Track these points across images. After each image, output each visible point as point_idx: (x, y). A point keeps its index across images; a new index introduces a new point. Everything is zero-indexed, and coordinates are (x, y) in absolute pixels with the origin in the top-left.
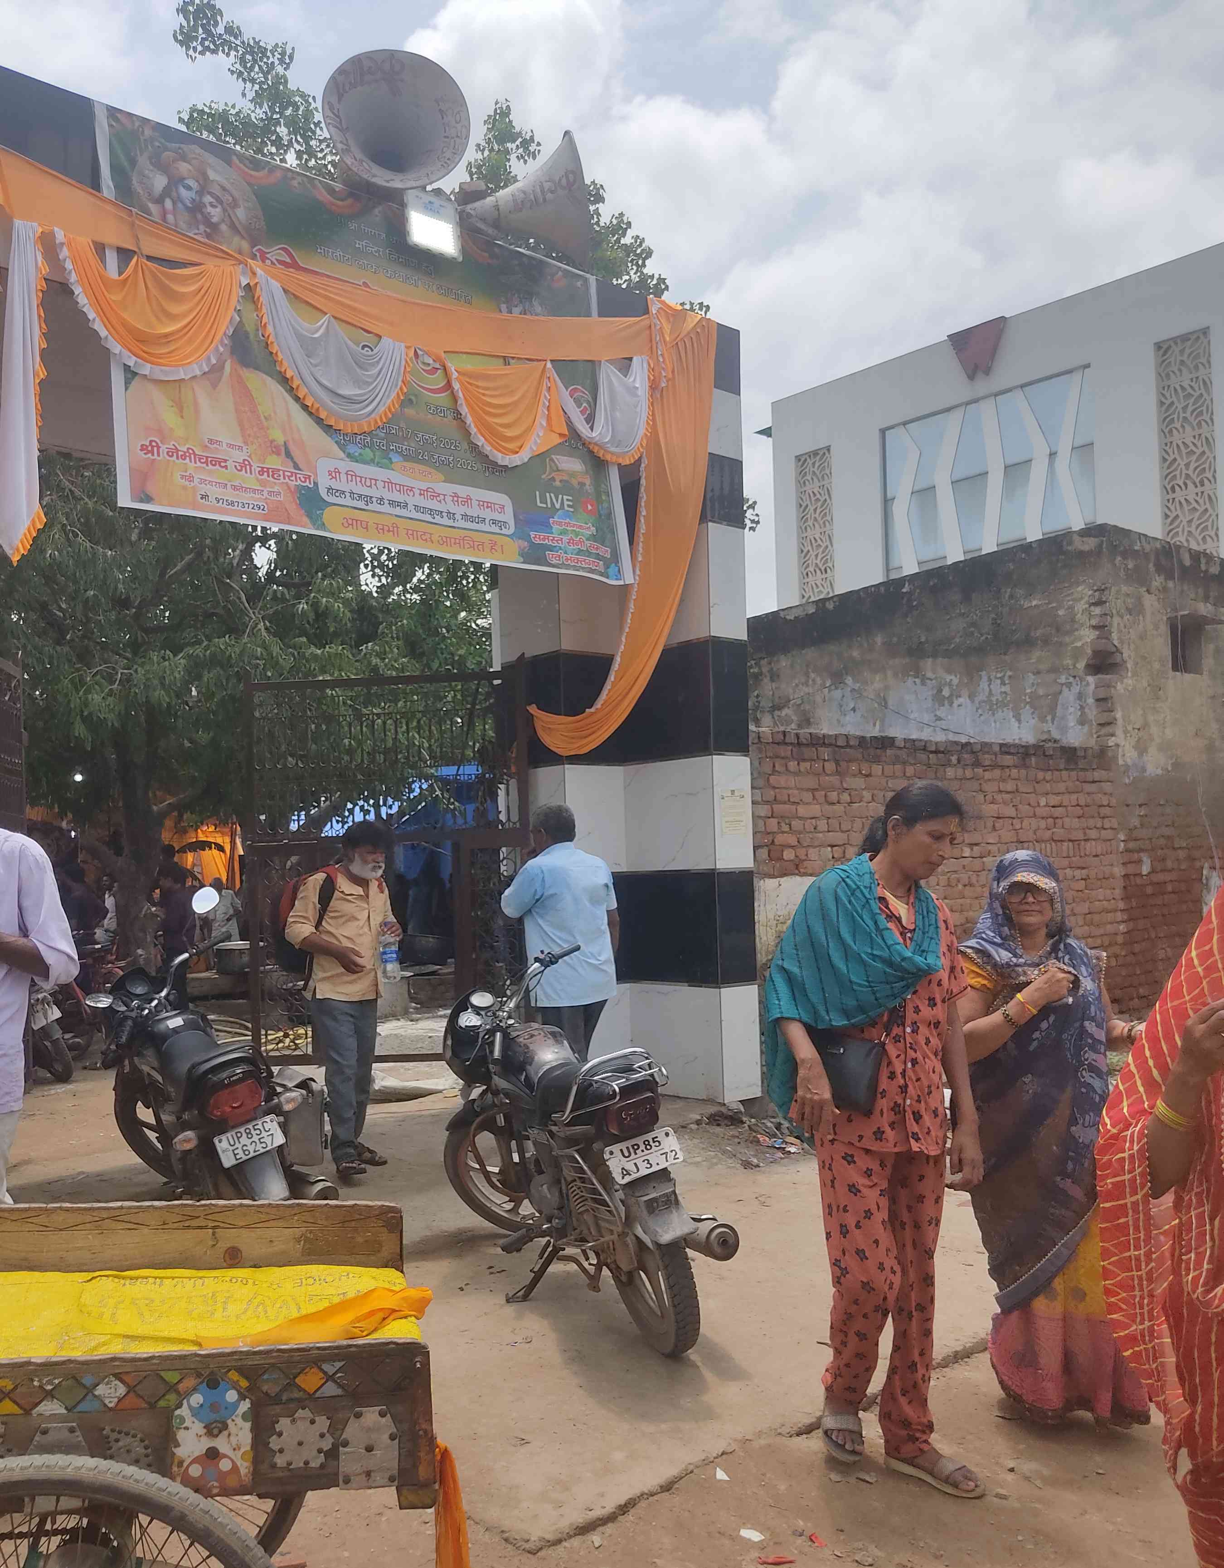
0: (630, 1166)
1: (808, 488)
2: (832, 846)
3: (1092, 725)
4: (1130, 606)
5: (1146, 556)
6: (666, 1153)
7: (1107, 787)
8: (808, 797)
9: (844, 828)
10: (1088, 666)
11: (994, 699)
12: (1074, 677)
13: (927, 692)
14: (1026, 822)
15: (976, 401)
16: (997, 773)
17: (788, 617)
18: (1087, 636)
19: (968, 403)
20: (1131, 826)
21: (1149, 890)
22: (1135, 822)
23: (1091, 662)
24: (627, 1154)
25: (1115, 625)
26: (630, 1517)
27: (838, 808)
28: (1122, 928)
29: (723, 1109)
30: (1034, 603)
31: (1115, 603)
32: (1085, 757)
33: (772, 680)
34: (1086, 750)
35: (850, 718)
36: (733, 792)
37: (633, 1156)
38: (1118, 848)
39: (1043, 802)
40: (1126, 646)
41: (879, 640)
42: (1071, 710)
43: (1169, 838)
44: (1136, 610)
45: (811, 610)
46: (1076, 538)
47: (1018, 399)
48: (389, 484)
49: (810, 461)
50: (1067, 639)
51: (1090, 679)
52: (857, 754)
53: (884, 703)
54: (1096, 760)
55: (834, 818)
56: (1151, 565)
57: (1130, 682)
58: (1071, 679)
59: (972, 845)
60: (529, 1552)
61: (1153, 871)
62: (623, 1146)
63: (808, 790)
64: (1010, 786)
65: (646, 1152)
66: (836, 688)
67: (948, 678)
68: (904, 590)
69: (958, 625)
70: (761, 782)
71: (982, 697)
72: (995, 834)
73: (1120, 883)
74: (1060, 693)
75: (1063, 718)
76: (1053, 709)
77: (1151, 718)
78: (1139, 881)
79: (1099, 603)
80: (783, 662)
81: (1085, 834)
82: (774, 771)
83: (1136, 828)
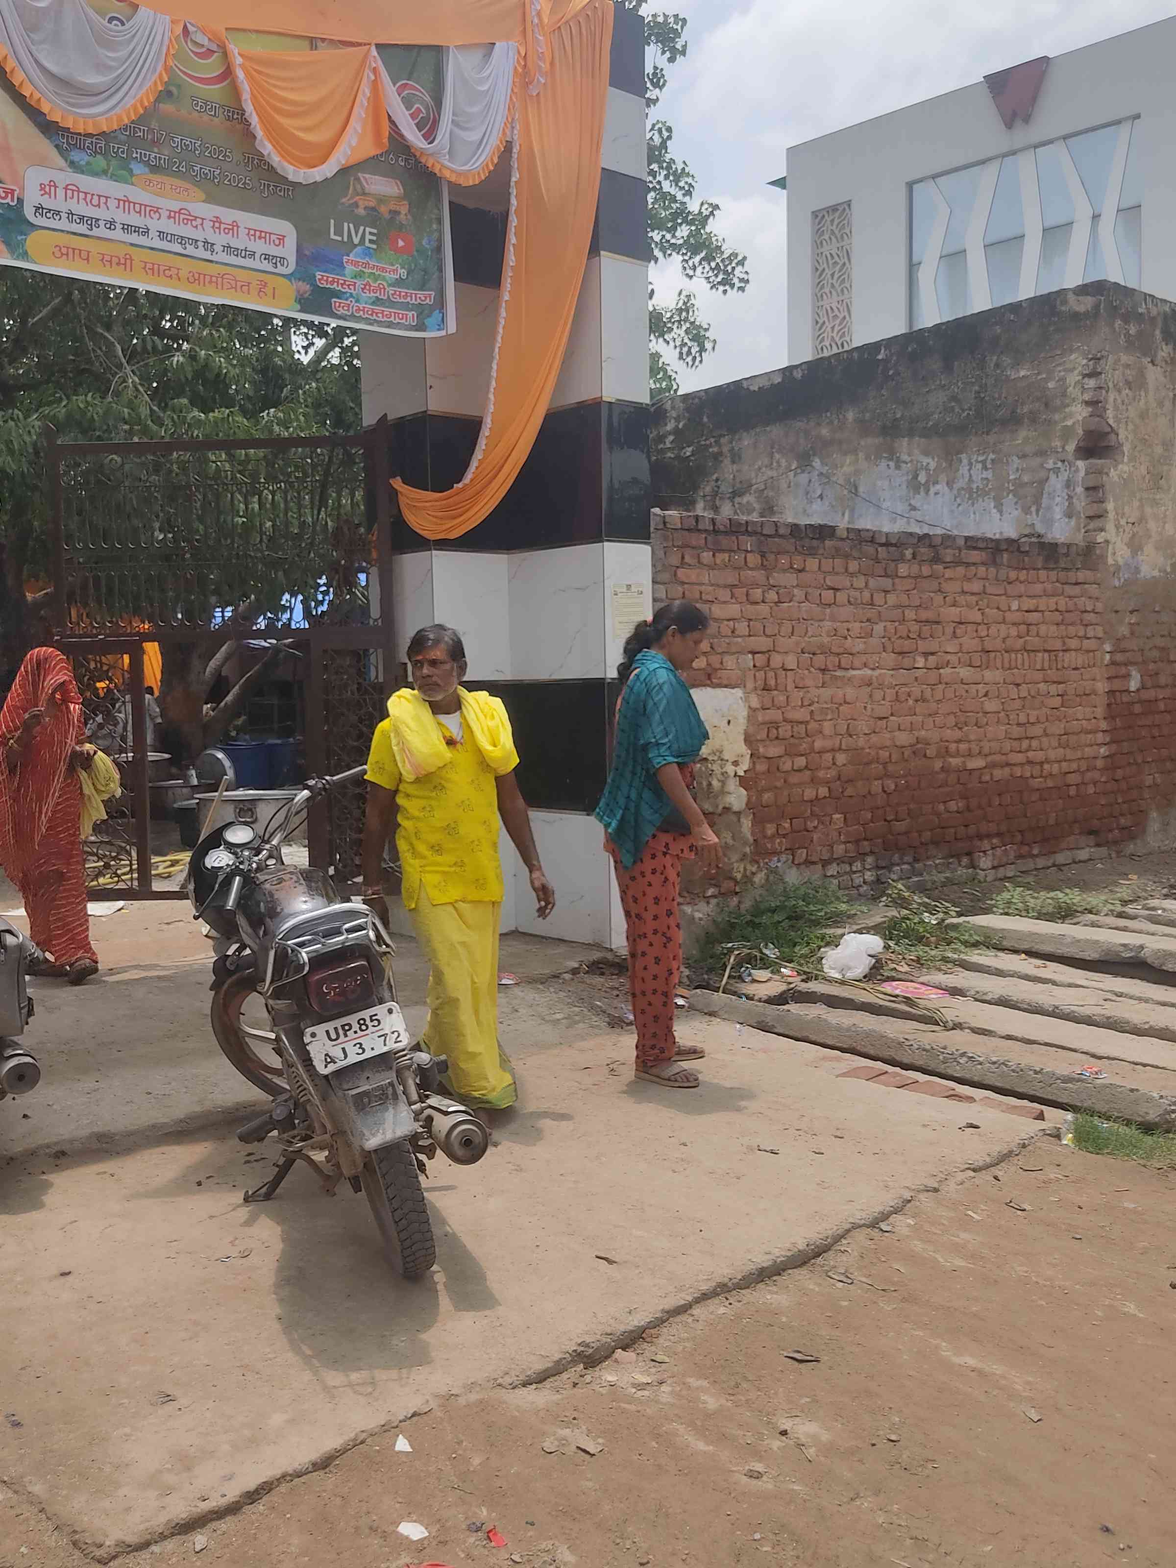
0: (337, 1052)
1: (826, 249)
2: (754, 653)
3: (1079, 518)
4: (1130, 378)
5: (1153, 320)
6: (385, 1035)
7: (1093, 589)
8: (725, 594)
9: (768, 632)
10: (1078, 449)
11: (974, 486)
12: (1063, 461)
13: (901, 478)
14: (993, 630)
15: (1014, 153)
16: (961, 570)
17: (752, 388)
18: (1079, 413)
19: (1005, 155)
20: (1120, 635)
21: (1137, 709)
22: (1124, 630)
23: (1081, 444)
24: (334, 1036)
25: (1111, 400)
26: (260, 1507)
27: (764, 609)
28: (1103, 751)
29: (609, 956)
30: (1022, 373)
31: (1113, 374)
32: (1067, 555)
33: (733, 462)
34: (1069, 546)
35: (817, 506)
36: (629, 587)
37: (342, 1038)
38: (1102, 659)
39: (1015, 606)
40: (1122, 426)
41: (850, 415)
42: (1058, 500)
43: (1163, 649)
44: (1137, 383)
45: (778, 379)
46: (1071, 297)
47: (1058, 151)
48: (125, 203)
49: (828, 219)
50: (1057, 417)
51: (1080, 464)
52: (788, 544)
53: (854, 490)
54: (1081, 558)
55: (756, 620)
56: (1158, 332)
57: (1126, 468)
58: (1060, 464)
59: (926, 654)
60: (99, 1562)
61: (1143, 687)
62: (330, 1026)
63: (726, 586)
64: (976, 586)
65: (360, 1033)
66: (803, 472)
67: (925, 460)
68: (880, 357)
69: (938, 398)
70: (665, 576)
71: (961, 483)
72: (956, 641)
73: (1101, 702)
74: (1048, 478)
75: (1049, 508)
76: (1037, 500)
77: (1148, 510)
78: (1125, 698)
79: (1093, 374)
80: (746, 440)
81: (1064, 643)
82: (683, 563)
83: (1124, 637)
